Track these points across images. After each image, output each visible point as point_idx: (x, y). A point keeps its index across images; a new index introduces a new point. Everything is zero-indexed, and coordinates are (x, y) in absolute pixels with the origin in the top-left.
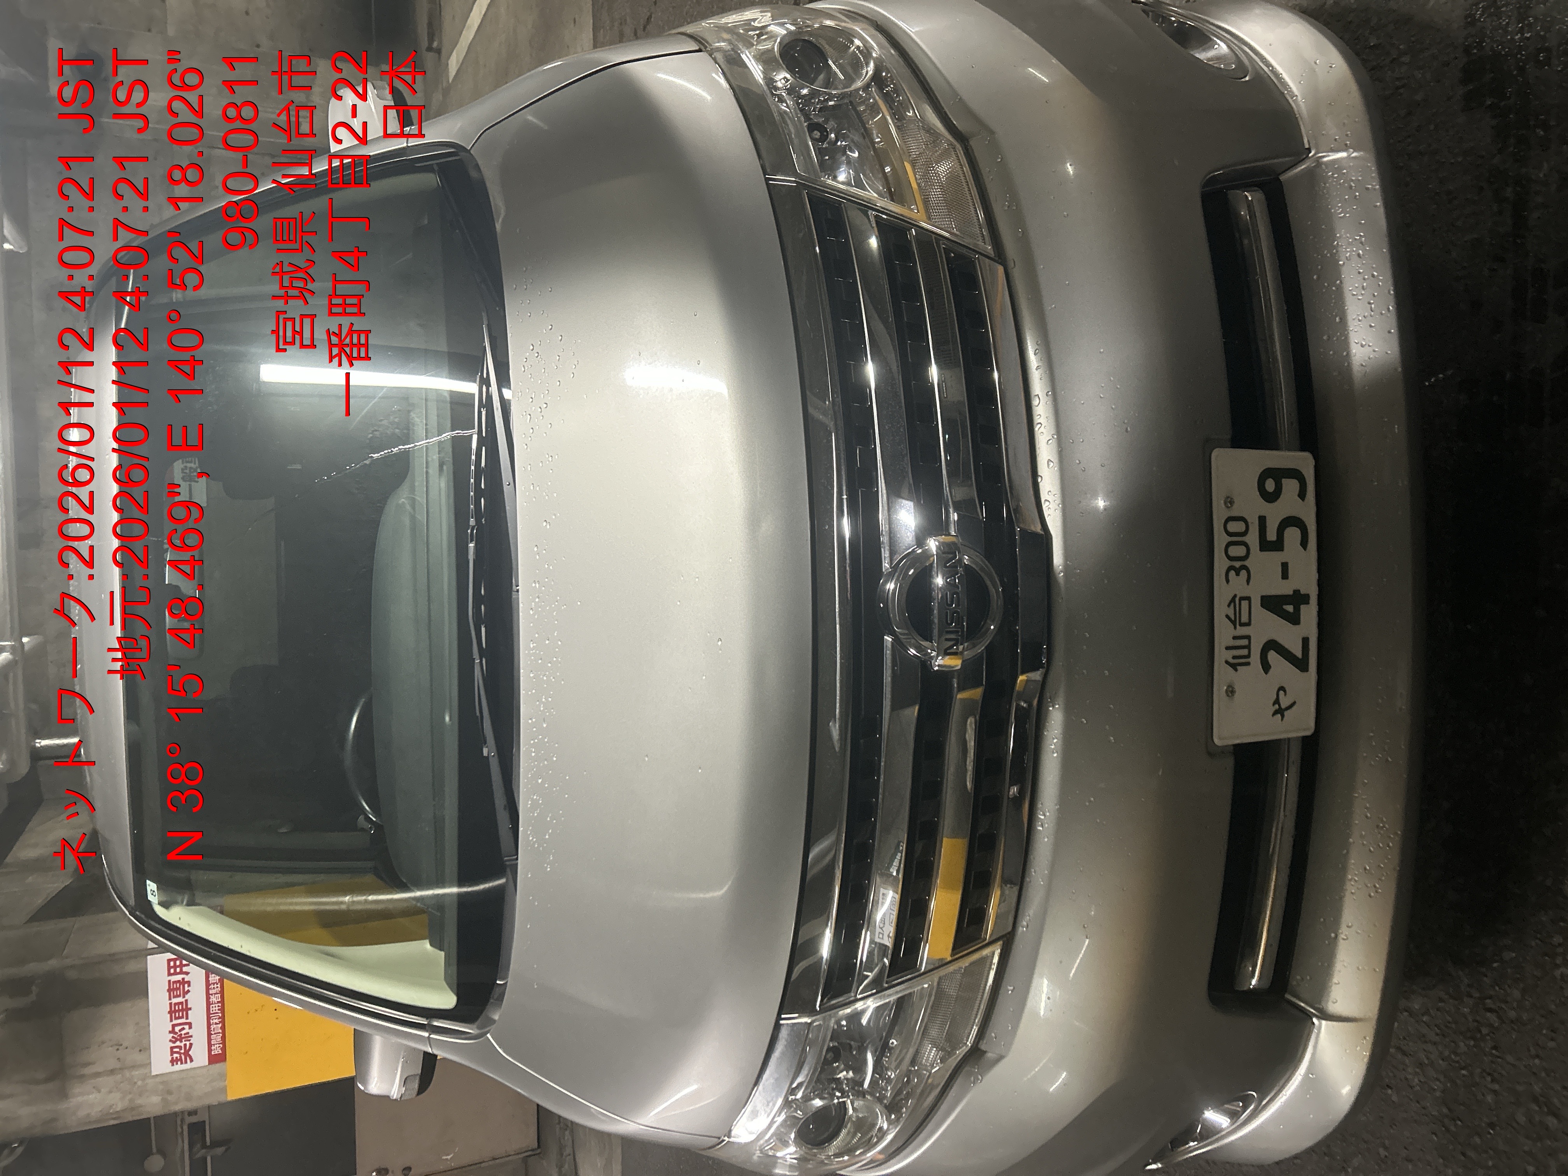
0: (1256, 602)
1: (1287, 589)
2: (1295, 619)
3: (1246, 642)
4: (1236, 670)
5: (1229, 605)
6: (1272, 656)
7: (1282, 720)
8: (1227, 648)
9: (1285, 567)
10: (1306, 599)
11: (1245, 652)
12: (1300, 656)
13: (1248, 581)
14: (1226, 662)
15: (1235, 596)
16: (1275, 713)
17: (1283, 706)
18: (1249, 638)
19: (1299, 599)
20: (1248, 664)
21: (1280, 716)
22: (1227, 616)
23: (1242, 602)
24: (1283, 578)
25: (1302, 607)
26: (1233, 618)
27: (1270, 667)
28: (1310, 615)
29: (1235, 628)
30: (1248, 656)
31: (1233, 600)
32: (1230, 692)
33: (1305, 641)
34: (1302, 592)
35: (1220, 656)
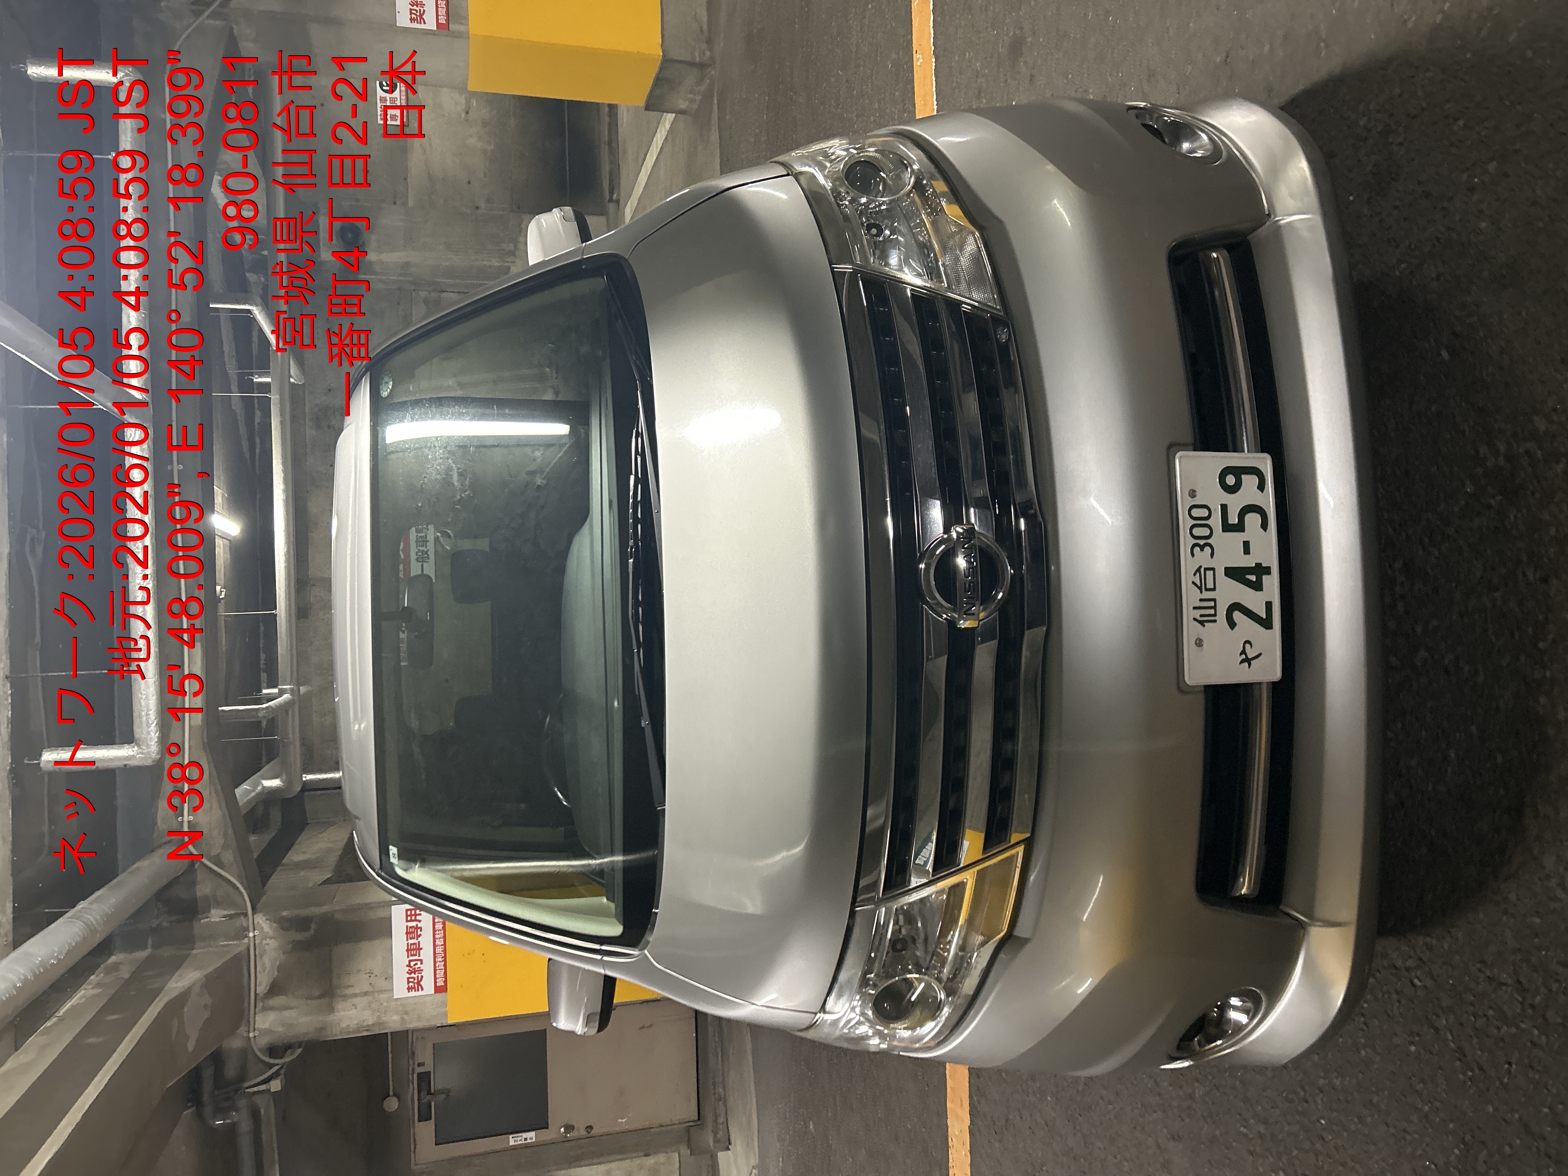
0: (1220, 572)
1: (1249, 562)
2: (1257, 586)
3: (1212, 604)
4: (1204, 626)
5: (1195, 574)
6: (1237, 615)
7: (1249, 667)
8: (1195, 608)
9: (1246, 545)
10: (1267, 571)
11: (1212, 612)
12: (1264, 617)
13: (1212, 555)
14: (1195, 619)
15: (1200, 567)
16: (1242, 661)
17: (1250, 657)
18: (1214, 600)
19: (1261, 570)
20: (1215, 621)
21: (1246, 664)
22: (1193, 583)
23: (1208, 572)
24: (1245, 553)
25: (1264, 577)
26: (1199, 584)
27: (1235, 624)
28: (1272, 583)
29: (1201, 592)
30: (1215, 615)
31: (1199, 570)
32: (1199, 643)
33: (1269, 605)
34: (1264, 565)
35: (1189, 614)
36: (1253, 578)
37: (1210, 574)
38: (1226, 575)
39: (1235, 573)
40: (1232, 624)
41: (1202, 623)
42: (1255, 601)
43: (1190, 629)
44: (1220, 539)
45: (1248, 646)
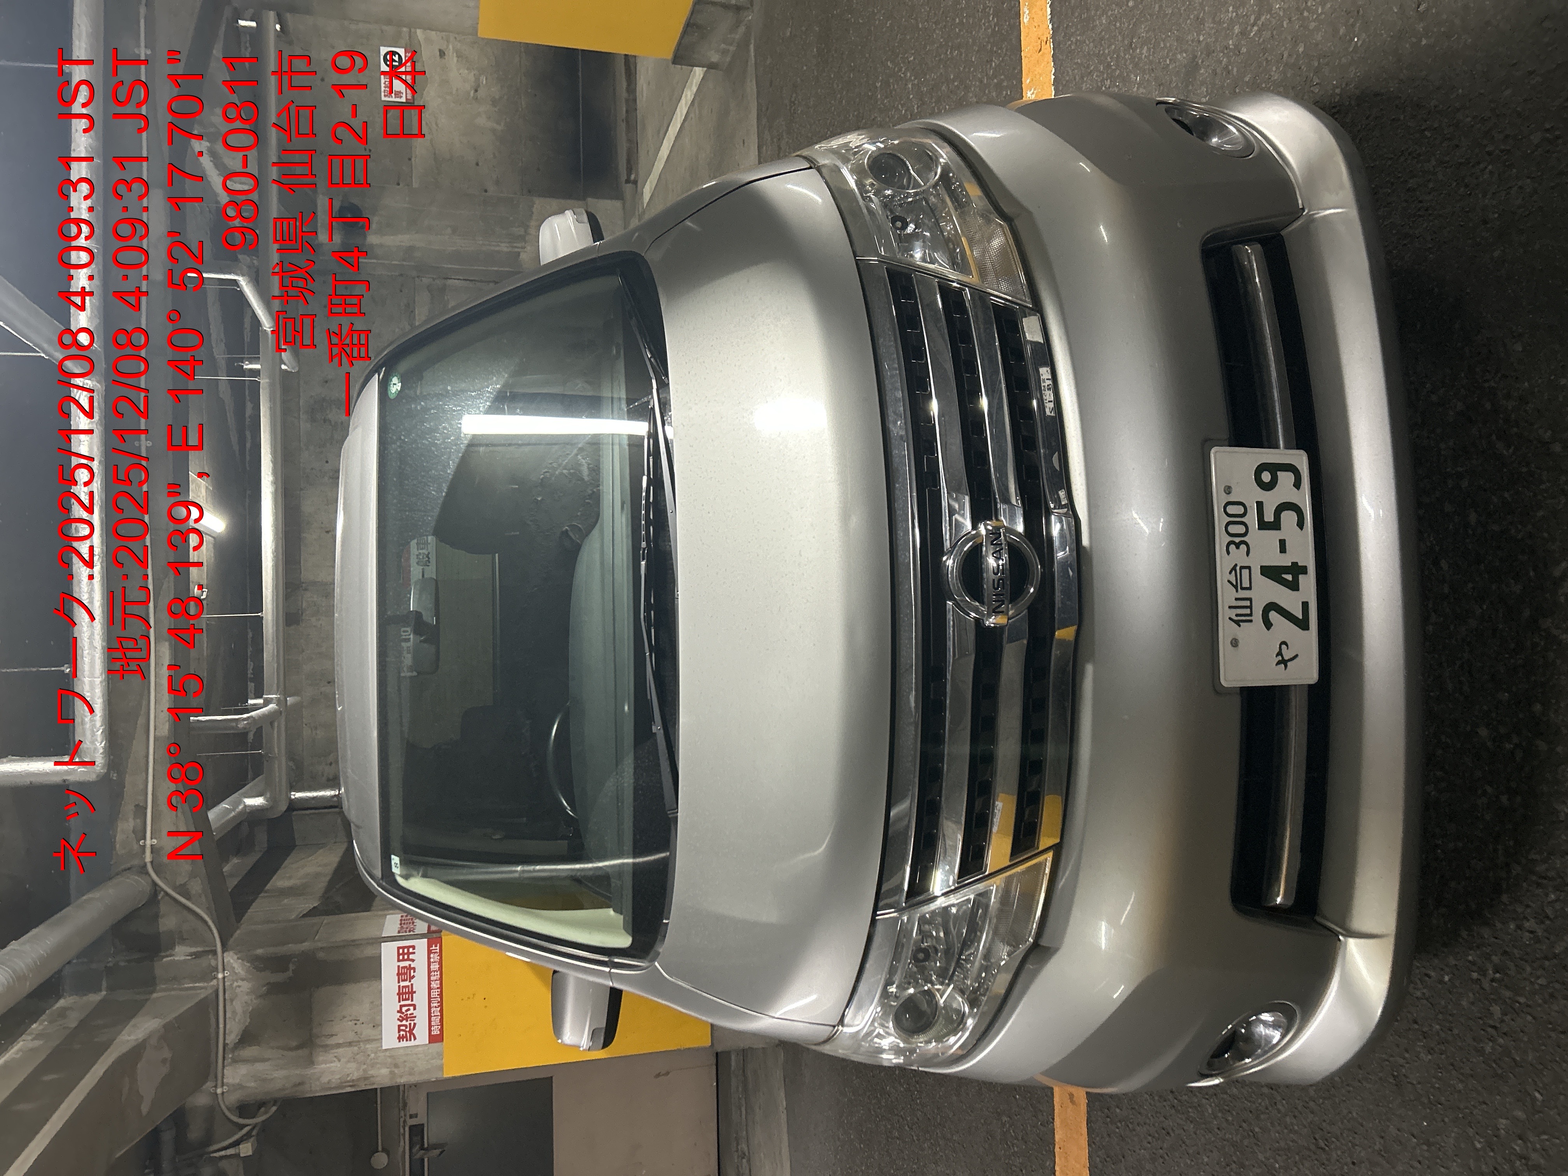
0: (1256, 571)
1: (1285, 561)
2: (1294, 586)
3: (1248, 603)
4: (1239, 626)
5: (1230, 573)
6: (1273, 615)
7: (1285, 669)
8: (1230, 607)
9: (1282, 543)
10: (1304, 570)
11: (1248, 611)
12: (1301, 617)
13: (1248, 553)
14: (1230, 619)
15: (1236, 565)
16: (1278, 663)
17: (1286, 658)
18: (1250, 600)
19: (1298, 570)
20: (1251, 621)
21: (1283, 665)
22: (1229, 581)
23: (1243, 571)
24: (1281, 552)
25: (1300, 576)
26: (1235, 583)
27: (1272, 625)
28: (1309, 583)
29: (1237, 591)
30: (1251, 615)
31: (1234, 568)
32: (1235, 643)
33: (1305, 605)
34: (1300, 564)
35: (1224, 614)
36: (1289, 577)
37: (1245, 572)
38: (1262, 574)
39: (1271, 572)
40: (1268, 625)
41: (1238, 623)
42: (1291, 601)
43: (1226, 630)
44: (1256, 536)
45: (1284, 646)
